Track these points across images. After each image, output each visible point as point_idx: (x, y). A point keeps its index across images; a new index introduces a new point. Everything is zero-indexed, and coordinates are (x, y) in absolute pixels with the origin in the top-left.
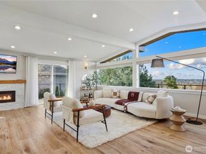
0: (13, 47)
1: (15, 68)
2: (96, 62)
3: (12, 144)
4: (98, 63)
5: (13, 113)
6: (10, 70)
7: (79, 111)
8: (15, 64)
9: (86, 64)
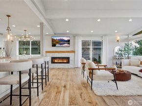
0: (68, 31)
1: (69, 44)
2: (128, 35)
3: (60, 83)
4: (130, 36)
5: (67, 69)
6: (66, 45)
7: (93, 69)
8: (69, 41)
9: (118, 38)
